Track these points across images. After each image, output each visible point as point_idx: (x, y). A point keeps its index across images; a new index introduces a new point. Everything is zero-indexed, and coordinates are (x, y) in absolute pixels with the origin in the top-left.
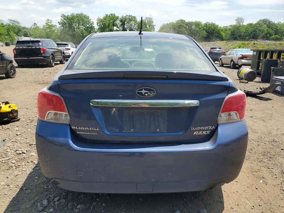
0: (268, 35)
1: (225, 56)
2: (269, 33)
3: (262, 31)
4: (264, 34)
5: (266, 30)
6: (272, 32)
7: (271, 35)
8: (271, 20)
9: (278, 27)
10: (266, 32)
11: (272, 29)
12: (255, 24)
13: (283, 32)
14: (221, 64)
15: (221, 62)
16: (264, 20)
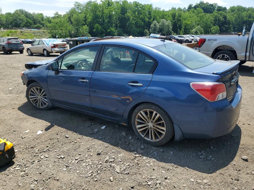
0: (28, 24)
1: (33, 46)
2: (29, 22)
3: (22, 20)
4: (24, 23)
5: (25, 19)
6: (30, 21)
7: (31, 24)
8: (26, 11)
9: (34, 17)
10: (26, 21)
11: (30, 19)
12: (14, 14)
13: (39, 22)
14: (30, 53)
15: (30, 52)
16: (20, 10)
